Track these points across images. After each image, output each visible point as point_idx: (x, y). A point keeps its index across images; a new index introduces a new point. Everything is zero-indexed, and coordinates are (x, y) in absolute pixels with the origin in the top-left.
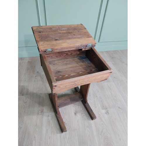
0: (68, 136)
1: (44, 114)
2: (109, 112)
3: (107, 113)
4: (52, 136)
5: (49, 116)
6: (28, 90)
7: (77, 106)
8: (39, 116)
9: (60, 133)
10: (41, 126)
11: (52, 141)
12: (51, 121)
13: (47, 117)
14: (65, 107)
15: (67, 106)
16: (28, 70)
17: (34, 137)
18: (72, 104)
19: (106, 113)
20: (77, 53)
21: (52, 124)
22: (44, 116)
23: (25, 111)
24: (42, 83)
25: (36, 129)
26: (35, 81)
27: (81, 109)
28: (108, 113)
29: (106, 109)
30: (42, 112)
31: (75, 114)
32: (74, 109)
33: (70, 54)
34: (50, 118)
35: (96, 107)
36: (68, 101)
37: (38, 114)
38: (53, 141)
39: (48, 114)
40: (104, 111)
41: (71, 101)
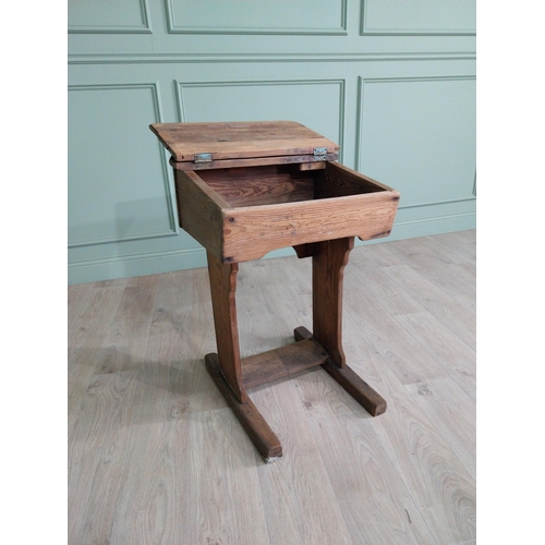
0: (290, 468)
1: (193, 415)
2: (431, 389)
3: (424, 390)
4: (228, 476)
5: (209, 419)
6: (128, 358)
7: (312, 384)
8: (174, 422)
9: (258, 465)
10: (184, 450)
11: (230, 492)
12: (220, 434)
13: (203, 422)
14: (267, 389)
15: (273, 387)
16: (126, 308)
17: (161, 485)
18: (292, 381)
19: (420, 393)
20: (286, 189)
21: (224, 442)
22: (193, 422)
23: (120, 415)
24: (178, 336)
25: (163, 461)
26: (151, 333)
27: (327, 390)
28: (427, 391)
29: (418, 381)
30: (184, 410)
31: (308, 405)
32: (301, 391)
33: (266, 189)
34: (215, 424)
35: (381, 380)
36: (275, 366)
37: (170, 417)
38: (234, 491)
39: (206, 413)
40: (411, 389)
41: (285, 363)
